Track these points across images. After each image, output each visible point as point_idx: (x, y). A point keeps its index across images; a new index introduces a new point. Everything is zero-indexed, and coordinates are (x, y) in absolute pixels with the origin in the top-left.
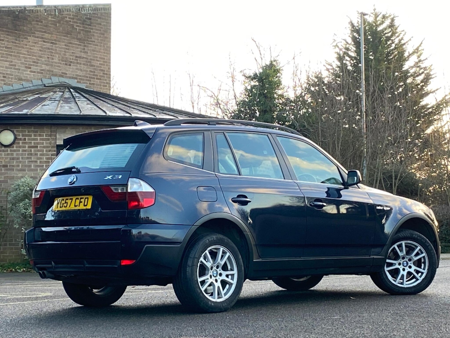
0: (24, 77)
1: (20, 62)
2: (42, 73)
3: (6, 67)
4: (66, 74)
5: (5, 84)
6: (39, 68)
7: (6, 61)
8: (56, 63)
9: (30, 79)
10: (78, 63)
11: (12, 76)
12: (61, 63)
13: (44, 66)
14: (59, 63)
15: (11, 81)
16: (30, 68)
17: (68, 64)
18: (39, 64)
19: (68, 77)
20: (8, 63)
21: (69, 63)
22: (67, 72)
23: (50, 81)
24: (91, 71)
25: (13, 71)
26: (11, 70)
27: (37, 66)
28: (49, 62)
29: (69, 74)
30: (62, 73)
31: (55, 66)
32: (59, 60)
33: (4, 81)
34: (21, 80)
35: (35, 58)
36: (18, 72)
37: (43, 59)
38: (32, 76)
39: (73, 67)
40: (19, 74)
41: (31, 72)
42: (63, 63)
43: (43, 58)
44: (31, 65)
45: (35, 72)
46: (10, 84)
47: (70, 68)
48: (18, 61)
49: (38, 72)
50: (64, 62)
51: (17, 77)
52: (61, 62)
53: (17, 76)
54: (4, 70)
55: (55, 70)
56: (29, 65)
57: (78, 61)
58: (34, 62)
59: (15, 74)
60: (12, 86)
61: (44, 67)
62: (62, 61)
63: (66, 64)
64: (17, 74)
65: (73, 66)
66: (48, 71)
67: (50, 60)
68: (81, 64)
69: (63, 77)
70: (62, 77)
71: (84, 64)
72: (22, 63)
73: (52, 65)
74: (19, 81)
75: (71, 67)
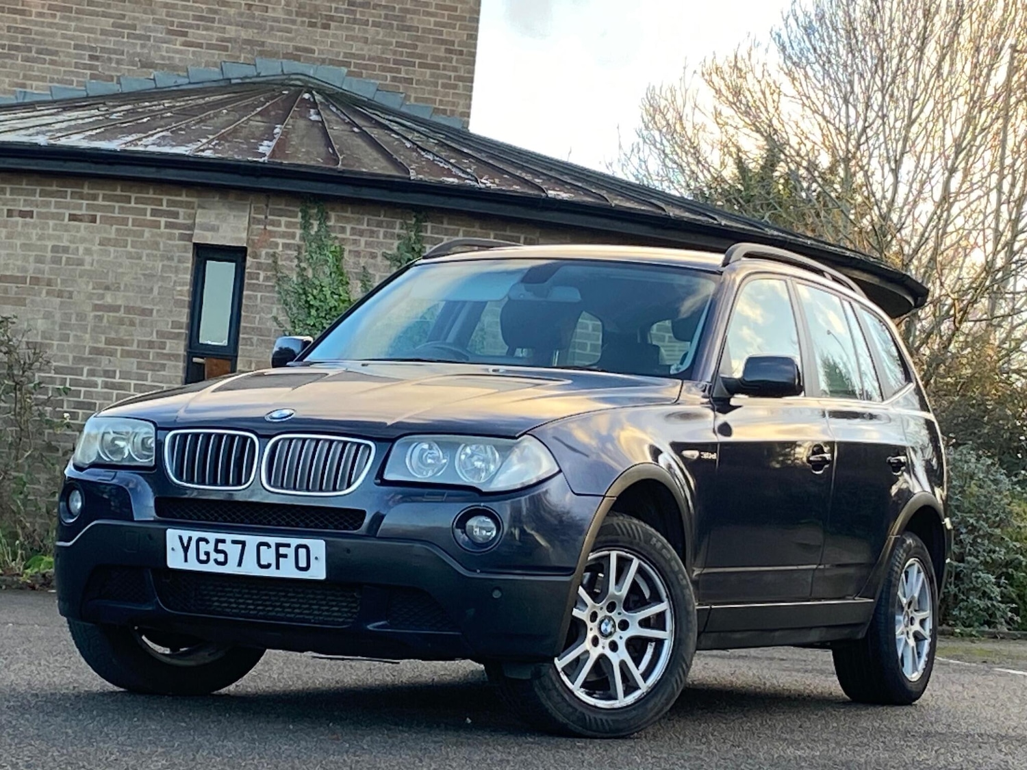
0: (163, 58)
1: (151, 17)
2: (226, 49)
3: (103, 32)
4: (313, 51)
5: (93, 77)
6: (216, 35)
7: (105, 15)
8: (276, 20)
9: (181, 64)
10: (355, 21)
11: (122, 54)
12: (294, 22)
13: (234, 28)
14: (285, 21)
15: (116, 70)
16: (185, 34)
17: (319, 25)
18: (216, 25)
19: (317, 59)
20: (112, 21)
21: (324, 21)
22: (313, 47)
23: (250, 71)
24: (399, 44)
25: (124, 43)
26: (120, 39)
27: (207, 29)
28: (253, 17)
29: (321, 52)
30: (297, 49)
31: (272, 28)
32: (289, 13)
33: (91, 67)
34: (151, 67)
35: (204, 6)
36: (143, 46)
37: (232, 11)
38: (191, 56)
39: (339, 32)
40: (146, 51)
41: (185, 44)
42: (303, 22)
43: (230, 7)
44: (191, 26)
45: (200, 45)
46: (112, 77)
47: (327, 35)
48: (145, 16)
49: (210, 46)
50: (307, 20)
51: (137, 59)
52: (294, 17)
53: (138, 55)
54: (96, 40)
55: (270, 41)
56: (181, 25)
57: (358, 16)
58: (201, 18)
59: (131, 52)
60: (119, 83)
61: (232, 31)
62: (297, 14)
63: (312, 25)
64: (139, 50)
65: (337, 29)
66: (247, 42)
67: (257, 13)
68: (366, 23)
69: (299, 60)
70: (297, 58)
71: (375, 24)
72: (156, 21)
73: (261, 28)
74: (145, 70)
75: (330, 32)
